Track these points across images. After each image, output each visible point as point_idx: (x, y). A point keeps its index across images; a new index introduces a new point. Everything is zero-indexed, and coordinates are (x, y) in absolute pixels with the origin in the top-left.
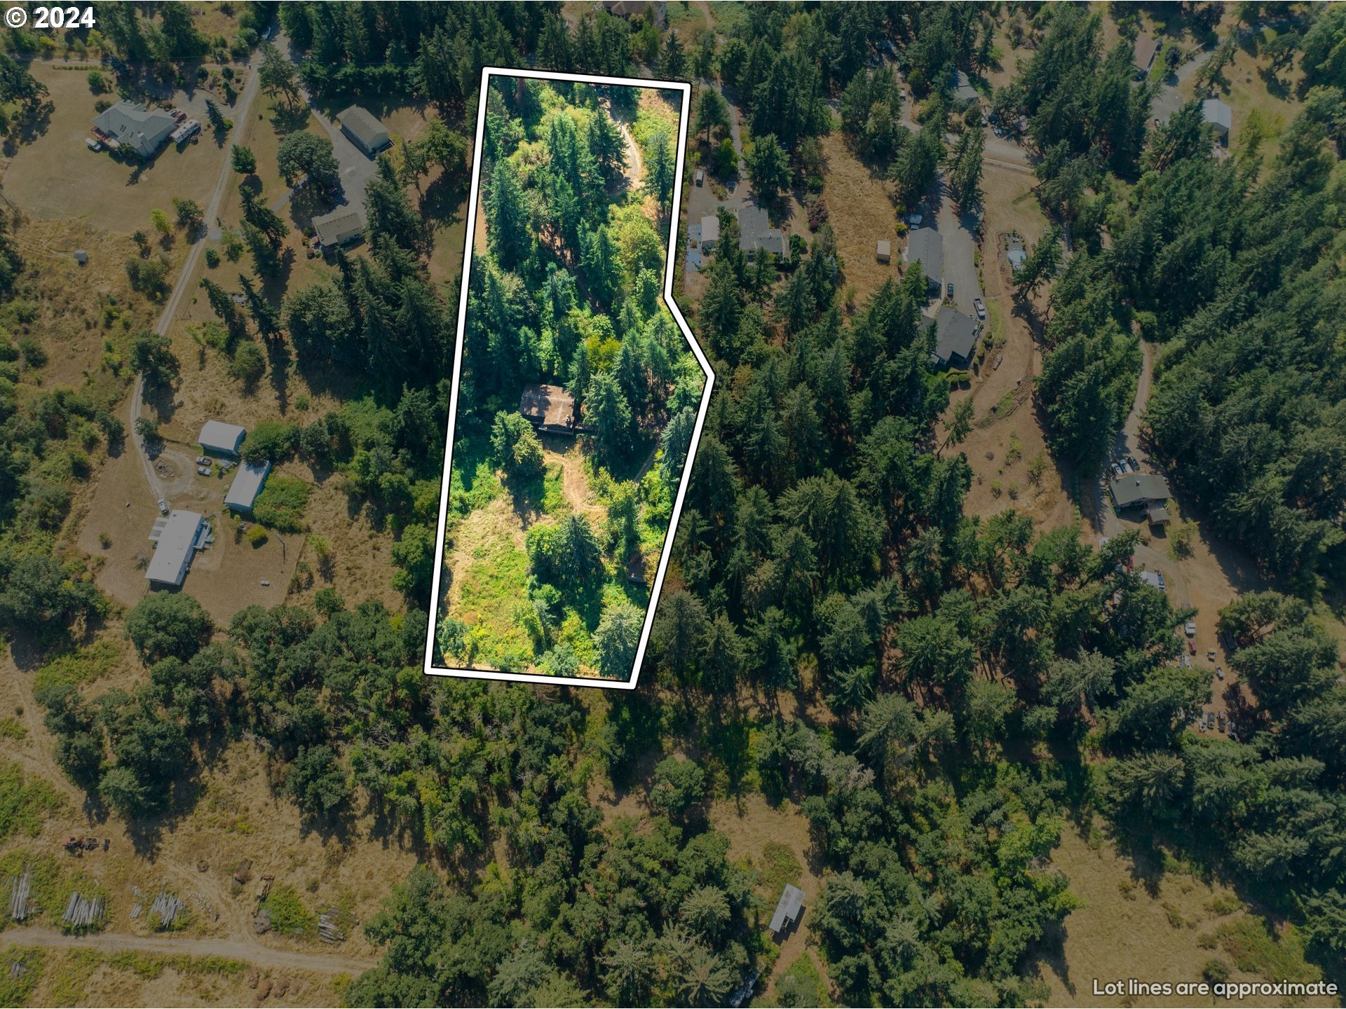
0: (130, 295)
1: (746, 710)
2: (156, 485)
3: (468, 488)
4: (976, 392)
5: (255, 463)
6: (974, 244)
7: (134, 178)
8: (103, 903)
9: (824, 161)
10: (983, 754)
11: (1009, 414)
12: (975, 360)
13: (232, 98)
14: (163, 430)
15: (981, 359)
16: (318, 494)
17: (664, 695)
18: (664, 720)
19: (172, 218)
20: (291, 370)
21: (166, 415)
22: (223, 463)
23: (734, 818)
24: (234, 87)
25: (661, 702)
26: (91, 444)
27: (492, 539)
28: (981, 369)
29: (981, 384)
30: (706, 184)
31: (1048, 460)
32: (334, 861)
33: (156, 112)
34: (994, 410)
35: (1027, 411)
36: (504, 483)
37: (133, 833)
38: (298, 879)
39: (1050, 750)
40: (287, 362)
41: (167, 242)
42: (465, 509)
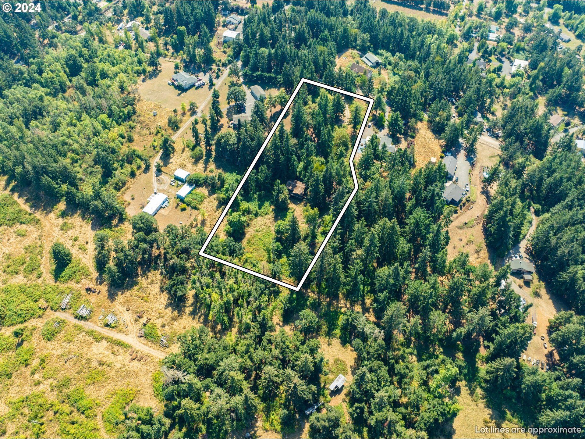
0: (167, 127)
1: (341, 308)
2: (155, 185)
3: (260, 208)
4: (460, 216)
5: (190, 184)
6: (470, 167)
7: (179, 94)
8: (91, 311)
9: (418, 130)
10: (434, 350)
11: (472, 227)
12: (461, 204)
13: (218, 77)
14: (163, 169)
15: (464, 204)
16: (208, 199)
17: (311, 294)
18: (308, 303)
19: (187, 107)
20: (211, 160)
21: (165, 165)
22: (179, 183)
23: (326, 345)
24: (220, 74)
25: (309, 296)
26: (139, 167)
27: (263, 227)
28: (463, 208)
29: (462, 214)
30: (372, 127)
31: (485, 247)
32: (174, 319)
33: (193, 76)
34: (466, 223)
35: (479, 228)
36: (273, 210)
37: (109, 291)
38: (159, 322)
39: (463, 357)
40: (211, 157)
41: (183, 114)
42: (257, 215)
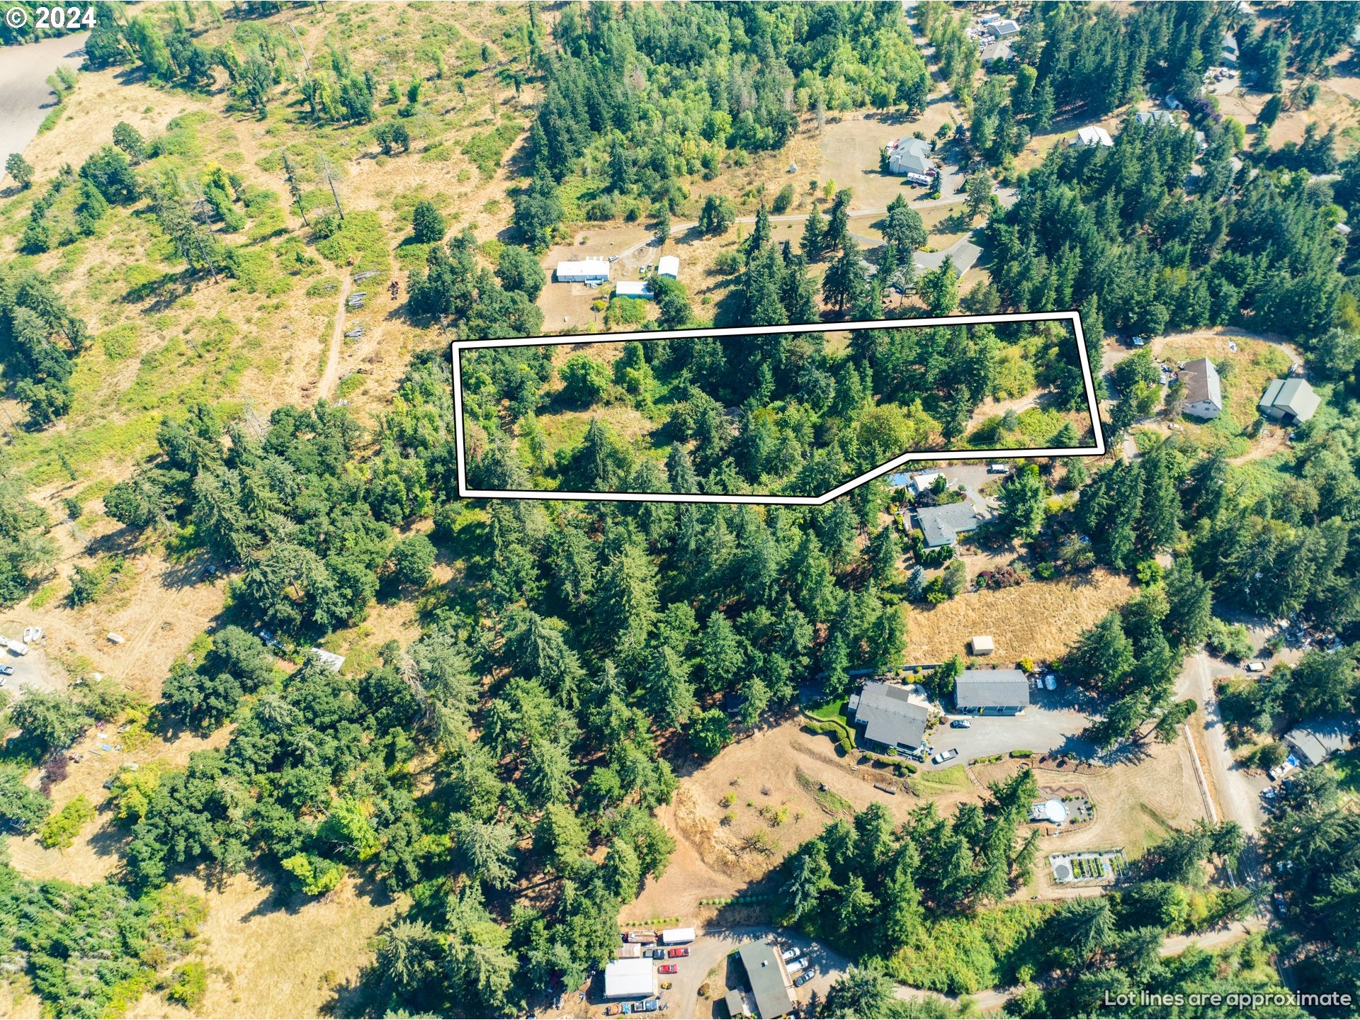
2: (629, 252)
3: (656, 402)
4: (839, 766)
5: (651, 288)
6: (1046, 752)
7: (869, 172)
8: (361, 306)
9: (1088, 582)
11: (821, 806)
12: (874, 756)
14: (669, 243)
15: (879, 765)
20: (732, 288)
21: (681, 241)
23: (402, 620)
26: (652, 216)
28: (867, 767)
29: (848, 770)
32: (381, 398)
33: (935, 162)
34: (822, 789)
37: (401, 307)
38: (370, 385)
41: (820, 201)
42: (638, 406)
